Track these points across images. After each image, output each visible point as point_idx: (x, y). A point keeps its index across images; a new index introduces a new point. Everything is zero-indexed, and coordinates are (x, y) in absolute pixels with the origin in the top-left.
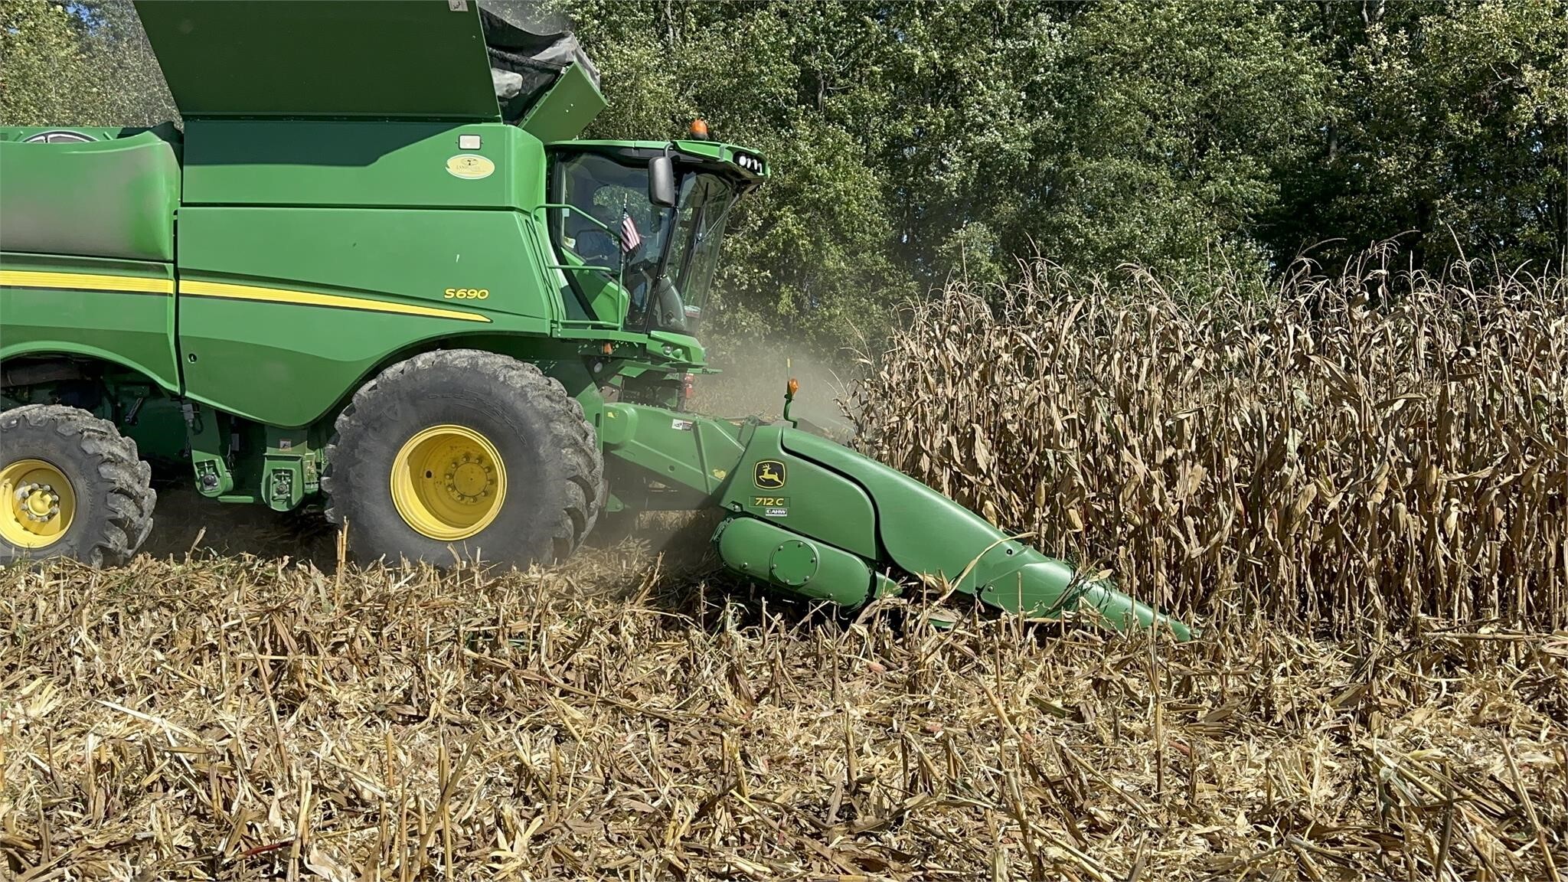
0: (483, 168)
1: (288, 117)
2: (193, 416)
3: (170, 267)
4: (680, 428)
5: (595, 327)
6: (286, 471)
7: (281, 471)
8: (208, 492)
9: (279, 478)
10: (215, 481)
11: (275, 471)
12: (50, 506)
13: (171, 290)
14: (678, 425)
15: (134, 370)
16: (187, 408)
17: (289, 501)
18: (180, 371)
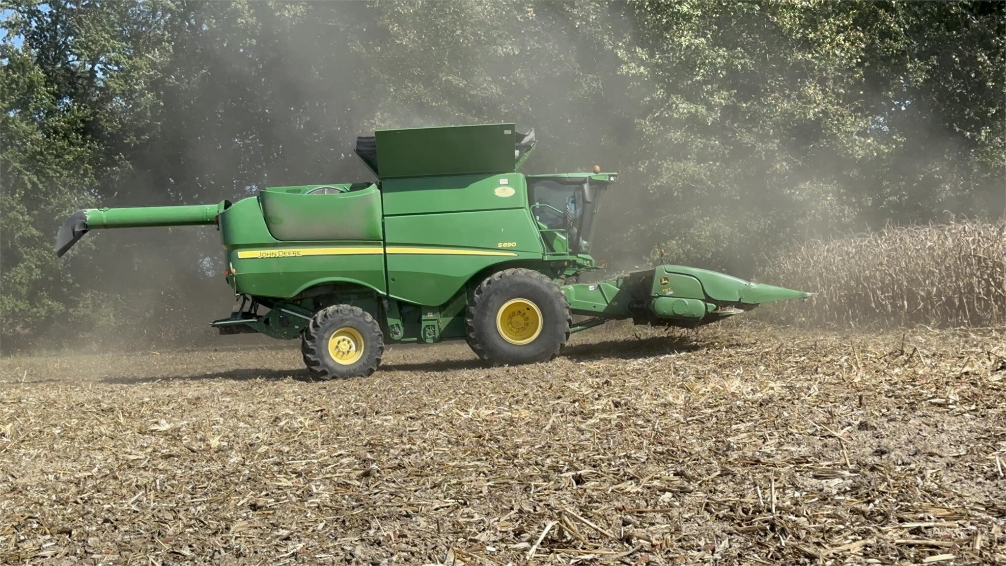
0: (510, 192)
2: (388, 305)
3: (382, 242)
4: (593, 289)
6: (432, 326)
7: (429, 325)
8: (396, 337)
9: (429, 329)
10: (399, 332)
13: (383, 252)
15: (367, 287)
16: (385, 302)
17: (434, 338)
18: (387, 286)
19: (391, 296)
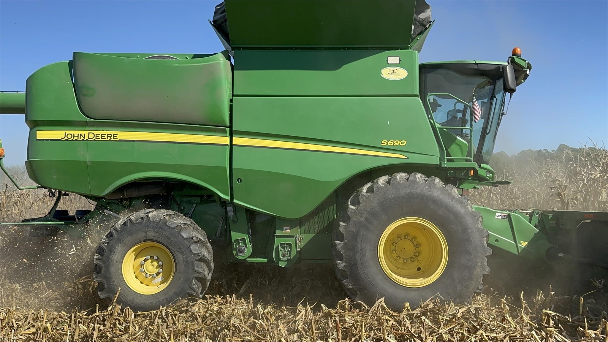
0: (401, 74)
1: (292, 49)
2: (233, 214)
3: (228, 130)
4: (500, 218)
5: (449, 160)
6: (287, 244)
7: (284, 244)
8: (241, 256)
9: (284, 248)
10: (245, 250)
11: (281, 244)
12: (156, 268)
13: (228, 143)
14: (499, 216)
15: (206, 189)
16: (230, 209)
17: (288, 260)
18: (231, 188)
19: (235, 201)
